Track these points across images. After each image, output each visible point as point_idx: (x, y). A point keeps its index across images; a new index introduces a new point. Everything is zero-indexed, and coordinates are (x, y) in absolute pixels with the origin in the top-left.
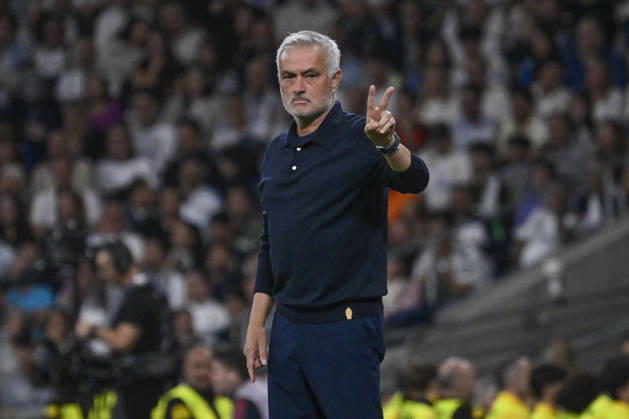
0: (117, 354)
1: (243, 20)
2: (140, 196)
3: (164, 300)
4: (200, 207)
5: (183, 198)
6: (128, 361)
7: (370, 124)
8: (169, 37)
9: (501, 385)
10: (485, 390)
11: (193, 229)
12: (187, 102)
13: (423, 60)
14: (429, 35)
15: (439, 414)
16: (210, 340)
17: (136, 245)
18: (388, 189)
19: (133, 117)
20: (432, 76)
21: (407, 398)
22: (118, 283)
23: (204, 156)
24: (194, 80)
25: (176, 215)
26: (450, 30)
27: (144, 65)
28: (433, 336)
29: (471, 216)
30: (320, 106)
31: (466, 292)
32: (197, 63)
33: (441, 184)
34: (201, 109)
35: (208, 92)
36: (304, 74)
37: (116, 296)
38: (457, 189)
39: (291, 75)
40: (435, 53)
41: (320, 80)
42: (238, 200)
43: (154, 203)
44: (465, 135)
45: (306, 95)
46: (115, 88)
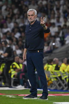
0: (5, 57)
1: (24, 7)
2: (8, 34)
3: (12, 49)
4: (17, 35)
5: (15, 34)
6: (7, 58)
7: (41, 23)
8: (13, 10)
9: (63, 62)
10: (60, 63)
11: (16, 39)
12: (16, 19)
13: (51, 13)
14: (52, 9)
15: (53, 67)
16: (19, 55)
17: (8, 41)
18: (44, 33)
19: (7, 22)
20: (52, 15)
21: (48, 64)
22: (5, 47)
23: (18, 28)
24: (17, 16)
25: (14, 37)
26: (55, 9)
27: (9, 14)
28: (52, 55)
29: (58, 37)
30: (34, 20)
31: (57, 48)
32: (17, 14)
33: (53, 32)
34: (18, 21)
35: (19, 18)
36: (31, 15)
37: (5, 48)
38: (56, 32)
39: (29, 15)
40: (52, 12)
41: (34, 16)
42: (23, 34)
43: (10, 35)
44: (57, 24)
45: (32, 18)
46: (5, 17)
